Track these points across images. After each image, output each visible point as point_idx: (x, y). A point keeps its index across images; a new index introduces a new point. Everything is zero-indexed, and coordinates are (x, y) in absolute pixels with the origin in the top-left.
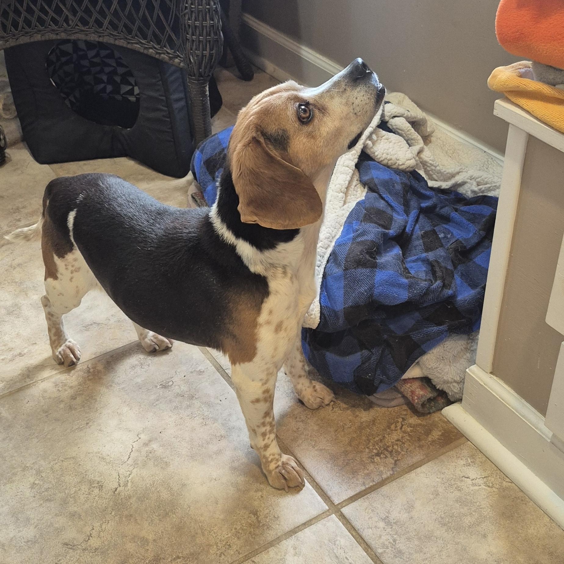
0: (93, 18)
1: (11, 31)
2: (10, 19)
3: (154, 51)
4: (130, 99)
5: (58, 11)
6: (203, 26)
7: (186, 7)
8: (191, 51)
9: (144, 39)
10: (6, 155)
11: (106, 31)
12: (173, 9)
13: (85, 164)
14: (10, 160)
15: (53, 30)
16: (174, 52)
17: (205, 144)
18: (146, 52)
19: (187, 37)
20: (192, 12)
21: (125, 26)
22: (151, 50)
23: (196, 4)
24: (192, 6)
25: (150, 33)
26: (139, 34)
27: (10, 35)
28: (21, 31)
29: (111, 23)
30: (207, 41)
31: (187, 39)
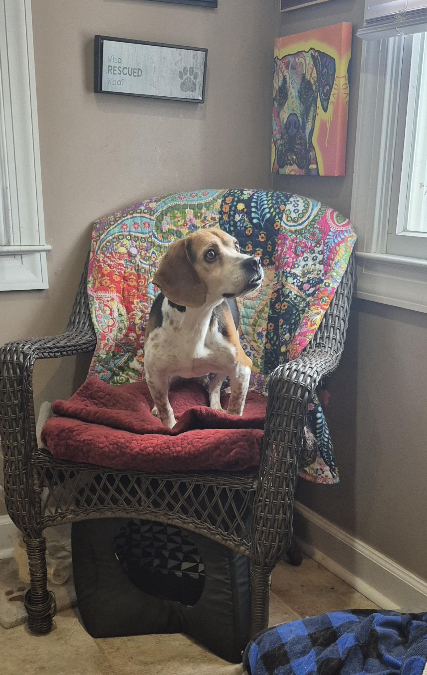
0: (166, 502)
1: (83, 506)
2: (85, 496)
3: (220, 537)
4: (176, 573)
5: (133, 492)
6: (275, 519)
7: (260, 501)
8: (260, 541)
9: (213, 525)
10: (53, 622)
11: (176, 514)
12: (247, 500)
13: (129, 640)
14: (56, 628)
15: (124, 509)
16: (241, 540)
17: (263, 637)
18: (212, 537)
19: (257, 527)
20: (266, 505)
21: (196, 511)
22: (218, 536)
23: (272, 499)
24: (267, 500)
25: (219, 520)
26: (223, 527)
27: (82, 509)
28: (94, 507)
29: (182, 507)
30: (277, 533)
31: (256, 529)
